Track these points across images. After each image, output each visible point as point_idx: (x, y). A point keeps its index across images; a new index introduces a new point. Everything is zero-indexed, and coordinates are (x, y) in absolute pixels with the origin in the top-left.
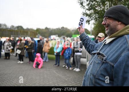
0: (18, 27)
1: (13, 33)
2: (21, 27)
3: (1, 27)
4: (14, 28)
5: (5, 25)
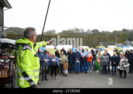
0: (93, 31)
2: (97, 30)
3: (79, 32)
4: (90, 32)
5: (82, 30)
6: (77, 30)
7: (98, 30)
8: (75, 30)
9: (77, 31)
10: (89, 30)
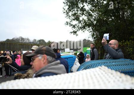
0: (40, 41)
1: (24, 47)
3: (25, 41)
4: (36, 42)
5: (28, 39)
6: (22, 39)
7: (44, 40)
8: (20, 39)
9: (23, 41)
10: (35, 40)
